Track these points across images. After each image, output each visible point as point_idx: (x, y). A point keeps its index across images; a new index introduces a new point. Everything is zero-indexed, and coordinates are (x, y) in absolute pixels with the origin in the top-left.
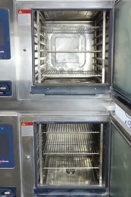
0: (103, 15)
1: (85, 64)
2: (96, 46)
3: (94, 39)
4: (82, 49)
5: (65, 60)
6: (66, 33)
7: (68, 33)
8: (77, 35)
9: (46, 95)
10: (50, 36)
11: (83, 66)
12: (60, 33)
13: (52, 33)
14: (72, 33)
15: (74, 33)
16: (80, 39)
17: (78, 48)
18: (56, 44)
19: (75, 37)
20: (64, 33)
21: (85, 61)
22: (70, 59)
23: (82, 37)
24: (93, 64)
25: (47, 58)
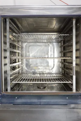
0: (72, 23)
1: (53, 67)
2: (63, 53)
3: (61, 47)
4: (51, 55)
5: (37, 64)
6: (37, 42)
7: (39, 42)
8: (47, 44)
9: (13, 104)
10: (24, 45)
11: (52, 69)
12: (33, 42)
13: (26, 42)
14: (42, 42)
15: (44, 42)
16: (50, 48)
17: (48, 54)
18: (30, 51)
19: (46, 46)
20: (36, 42)
21: (54, 65)
22: (41, 63)
23: (51, 45)
24: (61, 67)
25: (22, 62)
